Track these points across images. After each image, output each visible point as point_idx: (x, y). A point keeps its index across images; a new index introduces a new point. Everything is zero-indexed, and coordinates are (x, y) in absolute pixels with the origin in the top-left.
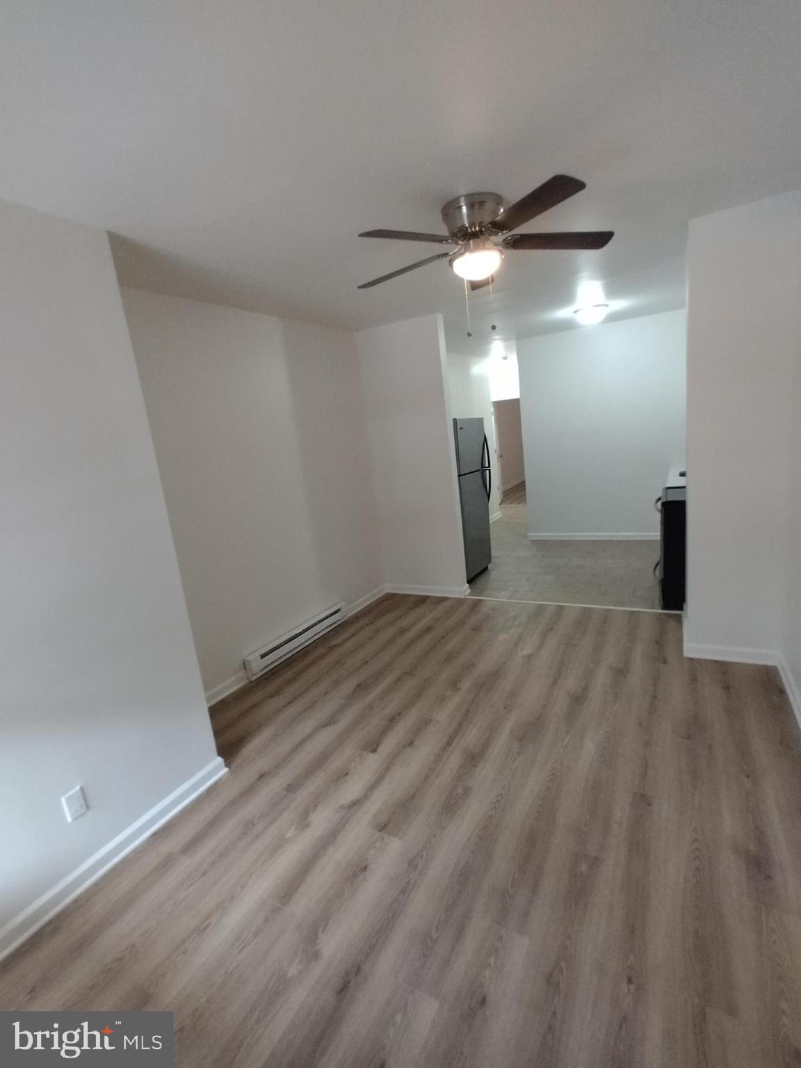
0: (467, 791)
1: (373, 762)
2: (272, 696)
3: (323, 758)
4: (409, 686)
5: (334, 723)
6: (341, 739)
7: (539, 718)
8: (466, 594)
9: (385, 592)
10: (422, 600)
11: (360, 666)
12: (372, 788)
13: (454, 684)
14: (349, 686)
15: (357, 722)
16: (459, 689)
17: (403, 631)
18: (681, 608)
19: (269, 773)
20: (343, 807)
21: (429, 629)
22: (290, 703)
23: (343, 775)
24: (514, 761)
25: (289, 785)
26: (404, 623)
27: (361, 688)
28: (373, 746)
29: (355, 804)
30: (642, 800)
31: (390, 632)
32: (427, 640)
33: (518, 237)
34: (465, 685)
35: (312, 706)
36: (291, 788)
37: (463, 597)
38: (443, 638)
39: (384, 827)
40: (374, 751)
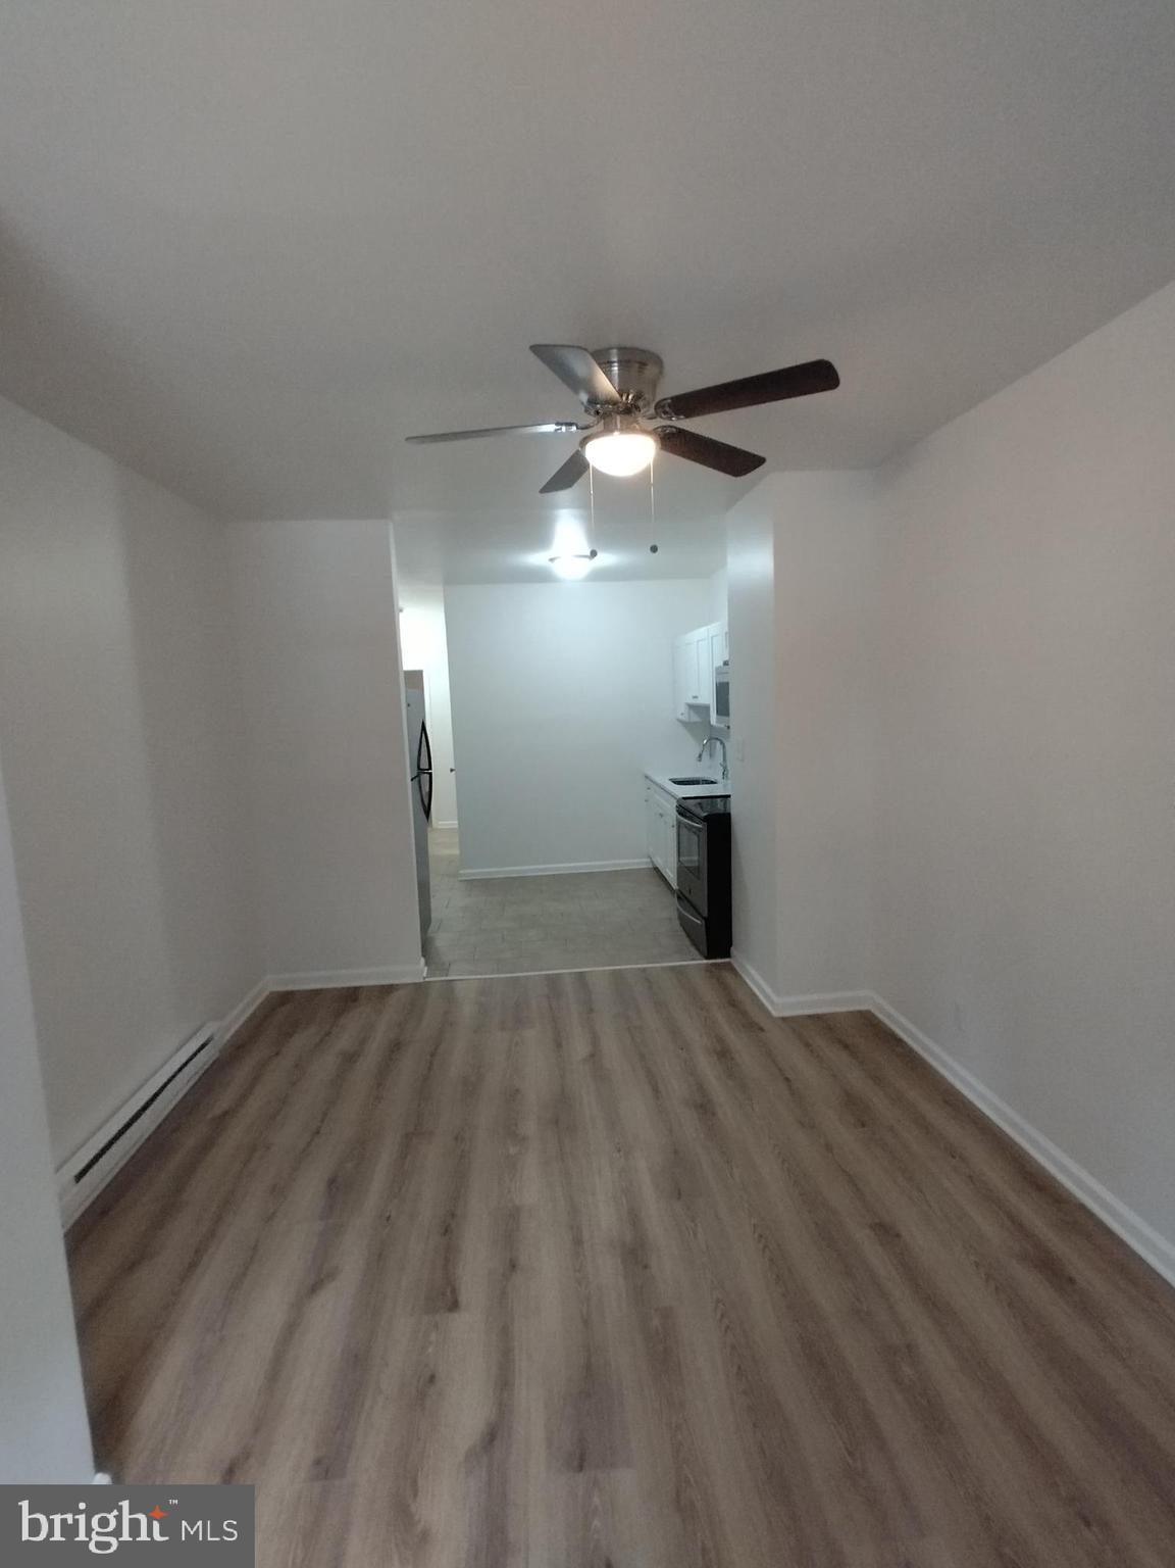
0: (667, 1314)
1: (468, 1328)
2: (131, 1266)
3: (356, 1365)
4: (433, 1156)
5: (332, 1275)
6: (369, 1309)
7: (676, 1152)
8: (425, 974)
9: (266, 993)
10: (350, 997)
11: (309, 1144)
12: (504, 1383)
13: (510, 1130)
14: (309, 1190)
15: (379, 1259)
16: (524, 1139)
17: (350, 1059)
18: (728, 955)
19: (246, 1455)
20: (471, 1455)
21: (395, 1047)
22: (193, 1266)
23: (425, 1387)
24: (695, 1235)
25: (318, 1462)
26: (344, 1041)
27: (340, 1190)
28: (445, 1298)
29: (493, 1436)
30: (886, 1232)
31: (325, 1066)
32: (408, 1066)
33: (674, 430)
34: (530, 1127)
35: (253, 1254)
36: (328, 1466)
37: (422, 980)
38: (433, 1055)
39: (582, 1457)
40: (454, 1306)
